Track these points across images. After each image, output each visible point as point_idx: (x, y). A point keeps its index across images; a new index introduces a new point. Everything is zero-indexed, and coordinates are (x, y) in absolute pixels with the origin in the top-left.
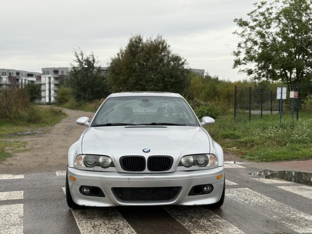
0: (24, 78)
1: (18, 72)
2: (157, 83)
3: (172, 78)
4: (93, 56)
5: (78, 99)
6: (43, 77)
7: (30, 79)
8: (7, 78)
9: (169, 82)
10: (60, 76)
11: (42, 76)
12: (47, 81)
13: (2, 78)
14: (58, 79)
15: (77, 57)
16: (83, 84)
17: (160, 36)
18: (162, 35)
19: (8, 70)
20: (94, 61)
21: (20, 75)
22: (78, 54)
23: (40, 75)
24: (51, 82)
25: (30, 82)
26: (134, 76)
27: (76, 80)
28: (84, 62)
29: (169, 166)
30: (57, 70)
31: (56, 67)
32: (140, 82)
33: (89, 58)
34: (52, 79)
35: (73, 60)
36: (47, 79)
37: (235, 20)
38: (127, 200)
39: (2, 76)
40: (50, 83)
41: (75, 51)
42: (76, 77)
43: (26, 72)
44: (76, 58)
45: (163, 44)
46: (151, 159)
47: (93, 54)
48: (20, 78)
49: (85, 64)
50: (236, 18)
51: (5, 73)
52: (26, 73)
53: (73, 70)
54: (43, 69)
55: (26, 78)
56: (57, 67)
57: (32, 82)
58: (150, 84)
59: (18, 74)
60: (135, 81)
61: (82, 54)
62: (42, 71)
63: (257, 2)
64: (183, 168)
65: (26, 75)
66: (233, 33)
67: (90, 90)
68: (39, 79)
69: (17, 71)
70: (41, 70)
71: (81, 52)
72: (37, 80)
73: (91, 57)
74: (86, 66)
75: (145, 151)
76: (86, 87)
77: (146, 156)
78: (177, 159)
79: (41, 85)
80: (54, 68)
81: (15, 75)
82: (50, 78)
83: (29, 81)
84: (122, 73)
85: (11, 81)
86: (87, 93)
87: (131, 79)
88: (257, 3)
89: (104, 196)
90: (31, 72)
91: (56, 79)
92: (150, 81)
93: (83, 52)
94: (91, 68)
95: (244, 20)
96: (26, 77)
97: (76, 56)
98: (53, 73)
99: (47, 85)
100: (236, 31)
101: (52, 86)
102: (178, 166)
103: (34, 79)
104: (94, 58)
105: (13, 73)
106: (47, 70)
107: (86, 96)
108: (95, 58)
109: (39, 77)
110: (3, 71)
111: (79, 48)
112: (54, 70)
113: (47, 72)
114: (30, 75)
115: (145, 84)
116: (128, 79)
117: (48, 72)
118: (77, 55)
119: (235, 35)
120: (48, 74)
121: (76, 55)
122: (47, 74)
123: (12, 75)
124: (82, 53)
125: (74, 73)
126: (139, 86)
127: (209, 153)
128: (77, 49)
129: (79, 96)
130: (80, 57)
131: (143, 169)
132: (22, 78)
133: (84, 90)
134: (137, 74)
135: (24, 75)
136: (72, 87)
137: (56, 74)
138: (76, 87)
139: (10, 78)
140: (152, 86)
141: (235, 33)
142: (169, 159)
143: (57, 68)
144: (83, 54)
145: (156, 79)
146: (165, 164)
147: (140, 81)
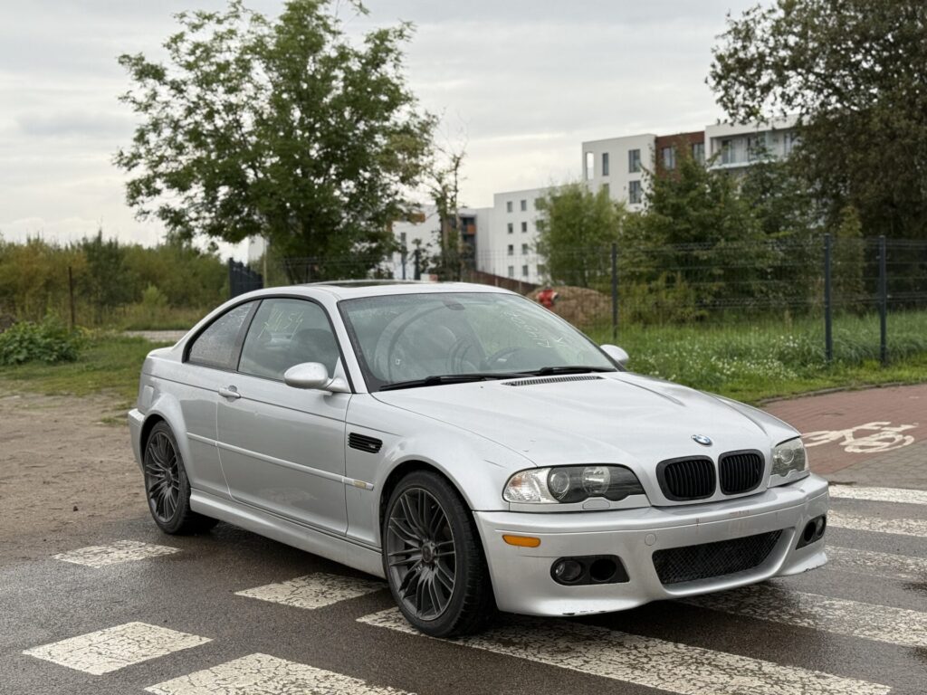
29: (760, 475)
37: (124, 59)
50: (127, 53)
63: (187, 11)
66: (120, 98)
75: (702, 441)
78: (770, 456)
88: (187, 13)
95: (151, 60)
100: (128, 93)
119: (127, 104)
131: (709, 491)
141: (126, 98)
142: (758, 458)
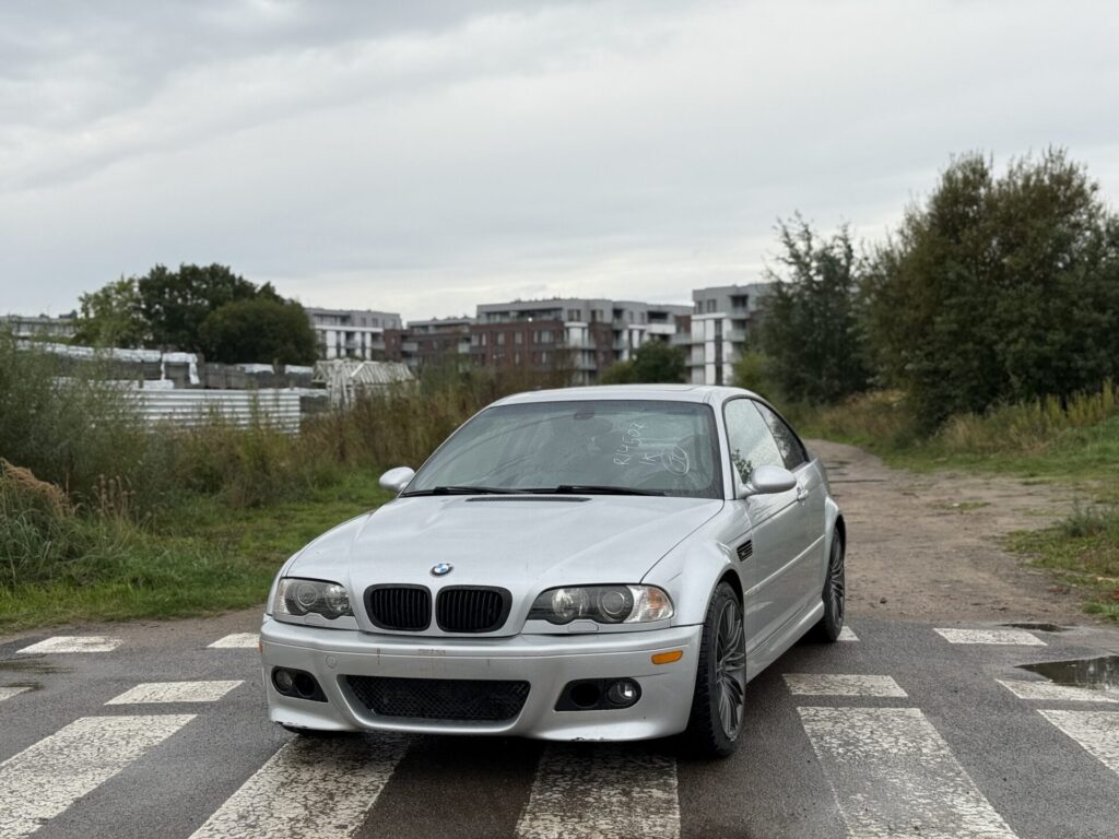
0: (636, 327)
1: (619, 307)
2: (1041, 332)
3: (1103, 310)
4: (845, 240)
5: (792, 394)
6: (697, 320)
7: (658, 328)
8: (583, 329)
9: (1089, 325)
10: (753, 314)
11: (694, 317)
12: (711, 335)
13: (568, 329)
14: (747, 324)
15: (791, 246)
16: (810, 339)
17: (1055, 153)
18: (1064, 149)
19: (588, 302)
20: (849, 254)
21: (626, 316)
22: (794, 238)
23: (686, 313)
24: (724, 336)
25: (657, 338)
26: (952, 307)
27: (784, 326)
28: (814, 264)
29: (498, 616)
30: (743, 292)
31: (739, 284)
32: (974, 330)
33: (832, 248)
34: (727, 327)
35: (778, 258)
36: (711, 325)
38: (387, 714)
39: (568, 324)
40: (718, 341)
41: (784, 227)
42: (786, 318)
43: (645, 305)
44: (787, 249)
45: (1069, 182)
46: (447, 593)
47: (845, 231)
48: (626, 328)
49: (819, 272)
51: (579, 312)
52: (645, 311)
53: (775, 294)
54: (696, 293)
55: (642, 327)
56: (742, 282)
57: (665, 337)
58: (1013, 334)
59: (618, 312)
60: (955, 326)
61: (806, 236)
62: (694, 299)
64: (543, 625)
65: (642, 314)
67: (833, 361)
68: (682, 329)
69: (615, 303)
70: (690, 296)
71: (802, 229)
72: (678, 330)
73: (841, 243)
74: (820, 278)
75: (438, 570)
76: (820, 351)
77: (435, 586)
78: (522, 598)
79: (689, 347)
80: (735, 287)
81: (608, 318)
82: (718, 322)
83: (652, 335)
84: (908, 297)
85: (595, 336)
86: (824, 372)
87: (939, 319)
89: (324, 699)
90: (659, 306)
91: (739, 324)
92: (1011, 325)
93: (810, 230)
94: (837, 284)
96: (643, 323)
97: (786, 243)
98: (729, 304)
99: (710, 348)
101: (727, 349)
102: (528, 618)
103: (669, 328)
104: (849, 247)
105: (602, 312)
106: (709, 297)
107: (818, 382)
108: (853, 247)
109: (684, 323)
110: (572, 308)
111: (798, 215)
112: (734, 293)
113: (709, 302)
114: (657, 315)
115: (995, 337)
116: (929, 320)
117: (714, 301)
118: (790, 240)
120: (715, 311)
121: (786, 239)
122: (709, 311)
123: (598, 319)
124: (807, 231)
125: (780, 302)
126: (970, 346)
127: (638, 582)
128: (790, 220)
129: (797, 383)
130: (801, 246)
131: (424, 624)
132: (631, 326)
133: (815, 360)
134: (963, 299)
135: (637, 317)
136: (770, 354)
137: (740, 309)
138: (785, 352)
139: (593, 327)
140: (1022, 340)
142: (500, 597)
143: (744, 287)
144: (809, 234)
145: (1039, 314)
146: (485, 612)
147: (973, 325)
